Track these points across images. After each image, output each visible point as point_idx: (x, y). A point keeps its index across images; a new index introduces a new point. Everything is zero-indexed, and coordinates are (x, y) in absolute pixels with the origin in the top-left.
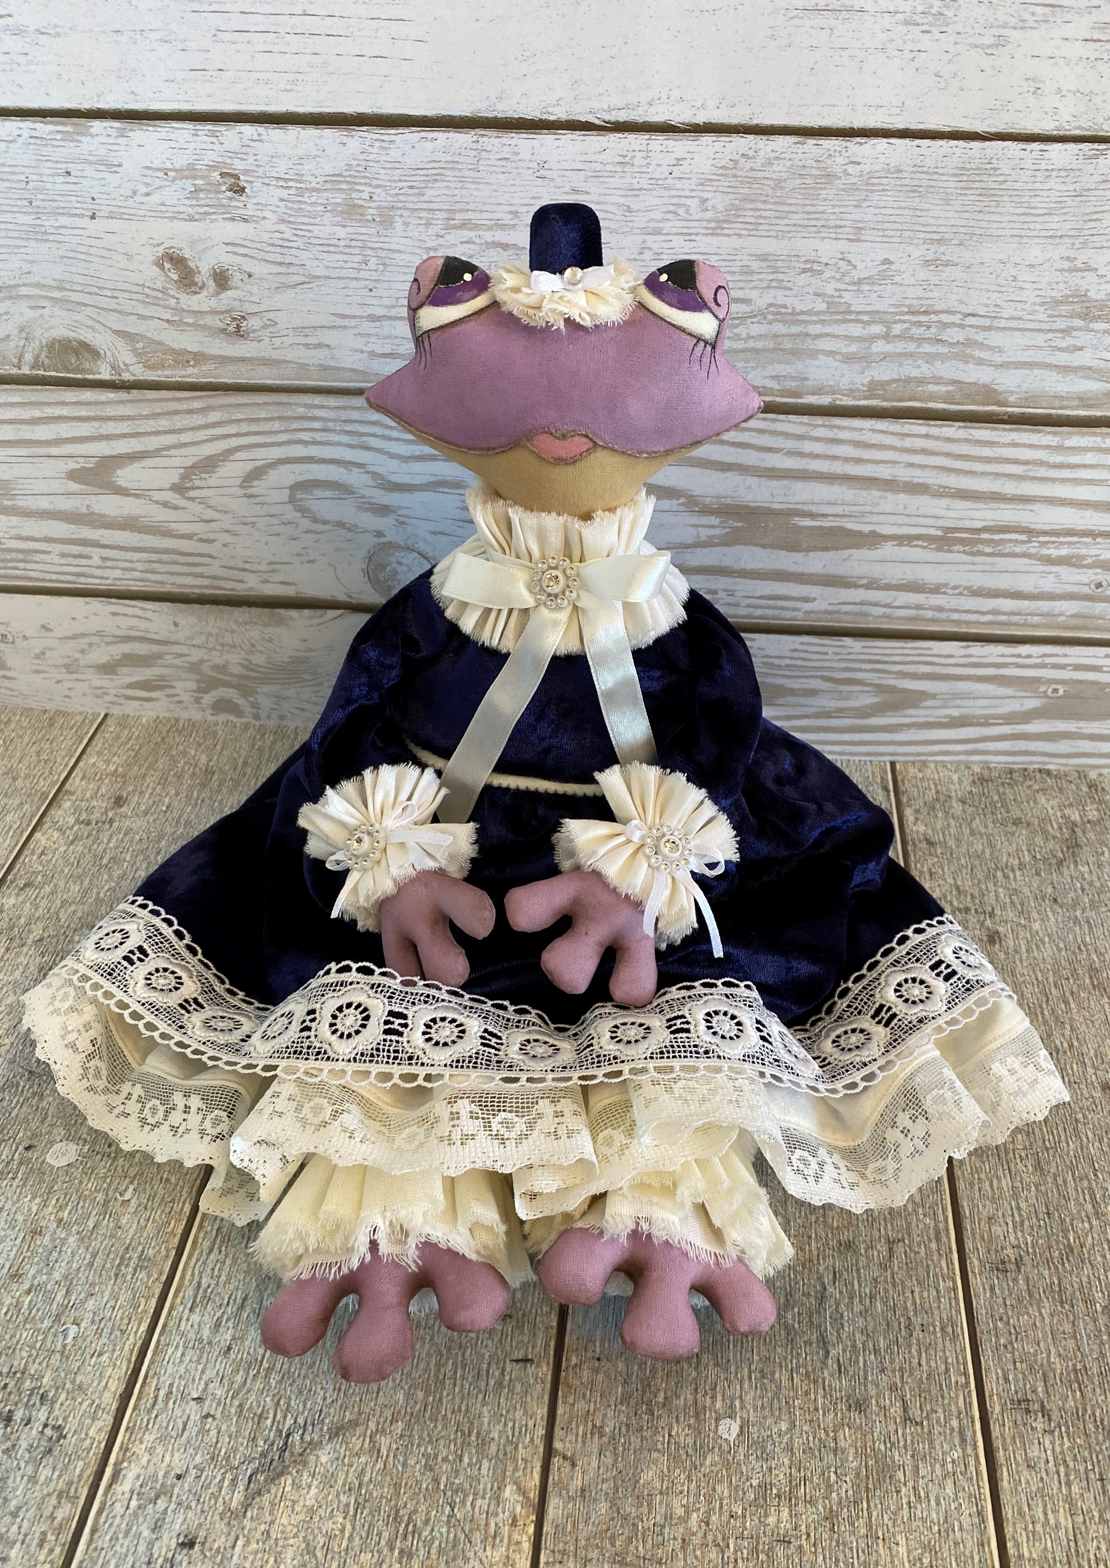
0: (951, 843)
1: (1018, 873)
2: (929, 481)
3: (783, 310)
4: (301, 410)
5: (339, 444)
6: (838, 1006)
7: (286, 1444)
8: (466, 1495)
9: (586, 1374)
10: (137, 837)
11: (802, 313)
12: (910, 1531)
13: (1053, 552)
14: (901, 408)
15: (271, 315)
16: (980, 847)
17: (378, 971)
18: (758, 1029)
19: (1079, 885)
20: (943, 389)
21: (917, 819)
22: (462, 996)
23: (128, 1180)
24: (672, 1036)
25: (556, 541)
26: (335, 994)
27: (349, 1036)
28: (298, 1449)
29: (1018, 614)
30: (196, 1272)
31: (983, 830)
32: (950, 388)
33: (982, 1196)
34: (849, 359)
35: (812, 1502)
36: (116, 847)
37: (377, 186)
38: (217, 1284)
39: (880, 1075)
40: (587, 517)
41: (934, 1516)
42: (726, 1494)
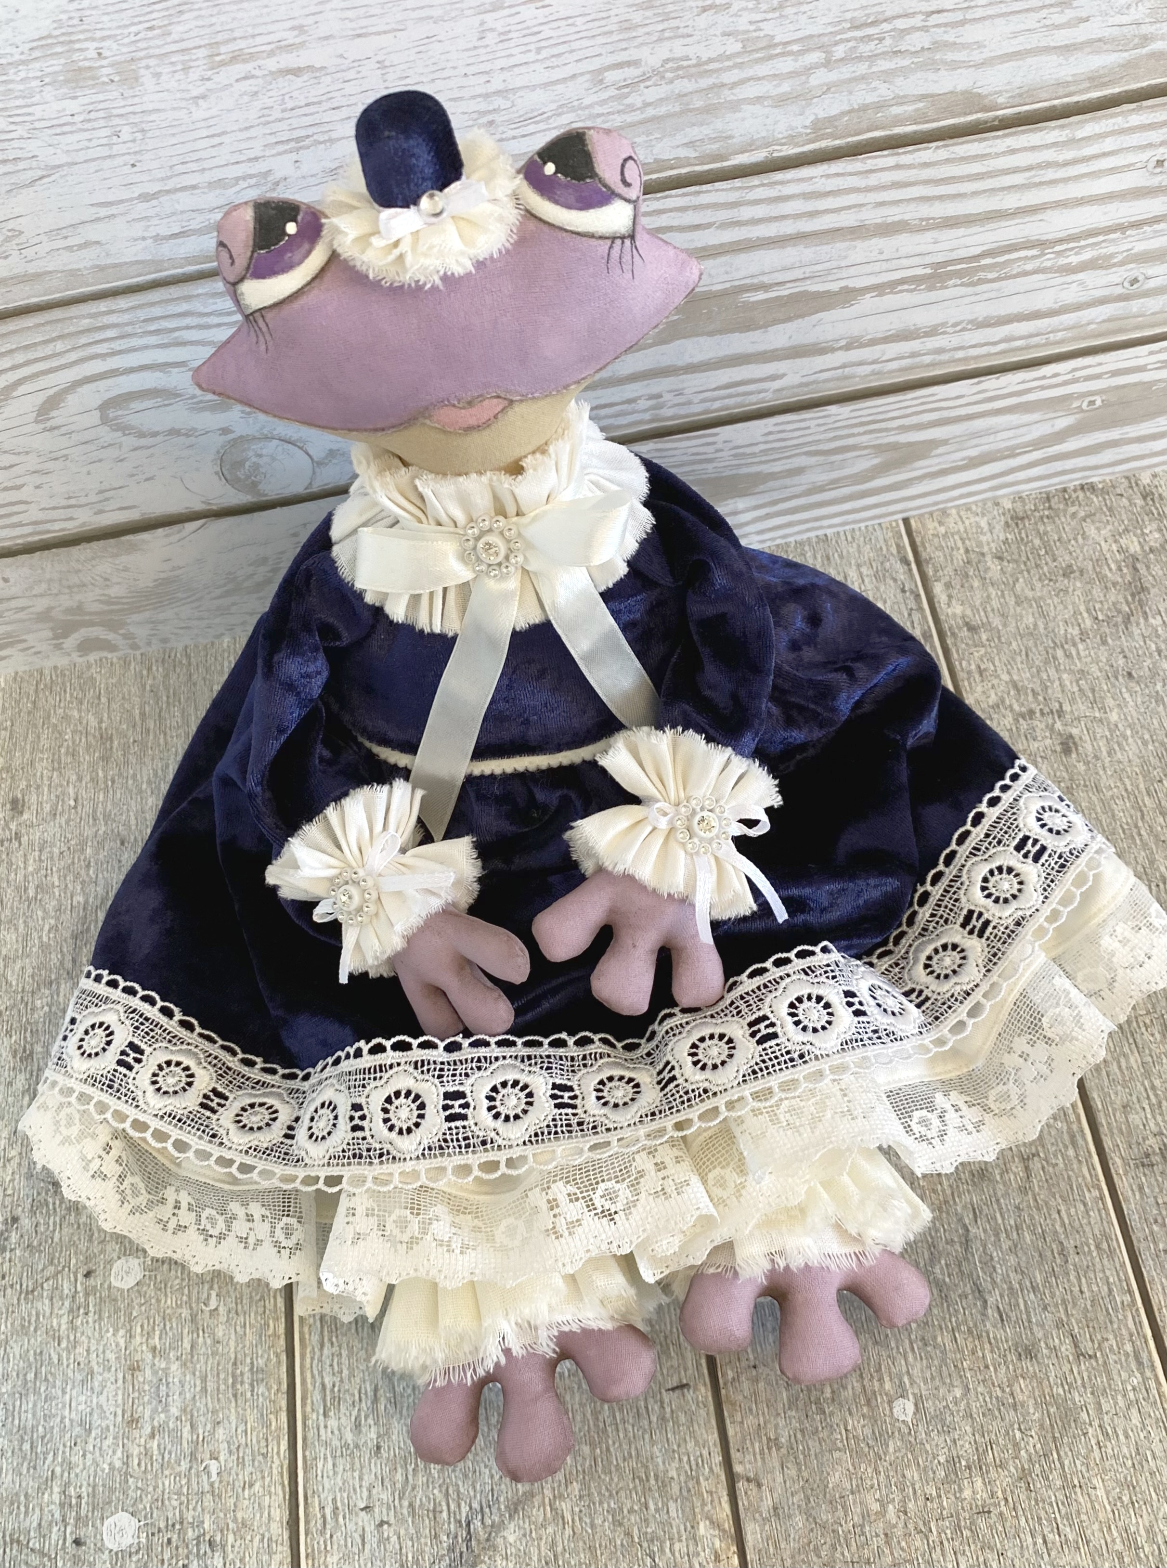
0: (996, 622)
1: (1081, 647)
2: (906, 217)
3: (685, 63)
4: (86, 323)
5: (146, 347)
6: (920, 916)
7: (469, 1533)
8: (662, 1543)
9: (746, 1385)
10: (56, 851)
11: (710, 60)
12: (1105, 1471)
13: (1074, 259)
14: (859, 143)
15: (11, 225)
16: (1031, 620)
17: (415, 1043)
18: (850, 1004)
19: (1153, 647)
20: (910, 108)
21: (950, 597)
22: (513, 1044)
23: (206, 1286)
24: (760, 1047)
25: (482, 502)
26: (378, 1083)
27: (409, 1131)
28: (483, 1536)
29: (1037, 335)
30: (316, 1372)
31: (1030, 594)
32: (921, 105)
33: (1113, 1082)
34: (782, 101)
35: (1002, 1465)
36: (37, 871)
37: (103, 39)
38: (342, 1381)
39: (988, 1005)
40: (516, 469)
41: (1125, 1450)
42: (916, 1477)
